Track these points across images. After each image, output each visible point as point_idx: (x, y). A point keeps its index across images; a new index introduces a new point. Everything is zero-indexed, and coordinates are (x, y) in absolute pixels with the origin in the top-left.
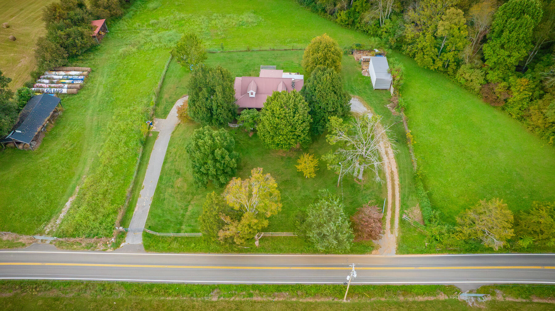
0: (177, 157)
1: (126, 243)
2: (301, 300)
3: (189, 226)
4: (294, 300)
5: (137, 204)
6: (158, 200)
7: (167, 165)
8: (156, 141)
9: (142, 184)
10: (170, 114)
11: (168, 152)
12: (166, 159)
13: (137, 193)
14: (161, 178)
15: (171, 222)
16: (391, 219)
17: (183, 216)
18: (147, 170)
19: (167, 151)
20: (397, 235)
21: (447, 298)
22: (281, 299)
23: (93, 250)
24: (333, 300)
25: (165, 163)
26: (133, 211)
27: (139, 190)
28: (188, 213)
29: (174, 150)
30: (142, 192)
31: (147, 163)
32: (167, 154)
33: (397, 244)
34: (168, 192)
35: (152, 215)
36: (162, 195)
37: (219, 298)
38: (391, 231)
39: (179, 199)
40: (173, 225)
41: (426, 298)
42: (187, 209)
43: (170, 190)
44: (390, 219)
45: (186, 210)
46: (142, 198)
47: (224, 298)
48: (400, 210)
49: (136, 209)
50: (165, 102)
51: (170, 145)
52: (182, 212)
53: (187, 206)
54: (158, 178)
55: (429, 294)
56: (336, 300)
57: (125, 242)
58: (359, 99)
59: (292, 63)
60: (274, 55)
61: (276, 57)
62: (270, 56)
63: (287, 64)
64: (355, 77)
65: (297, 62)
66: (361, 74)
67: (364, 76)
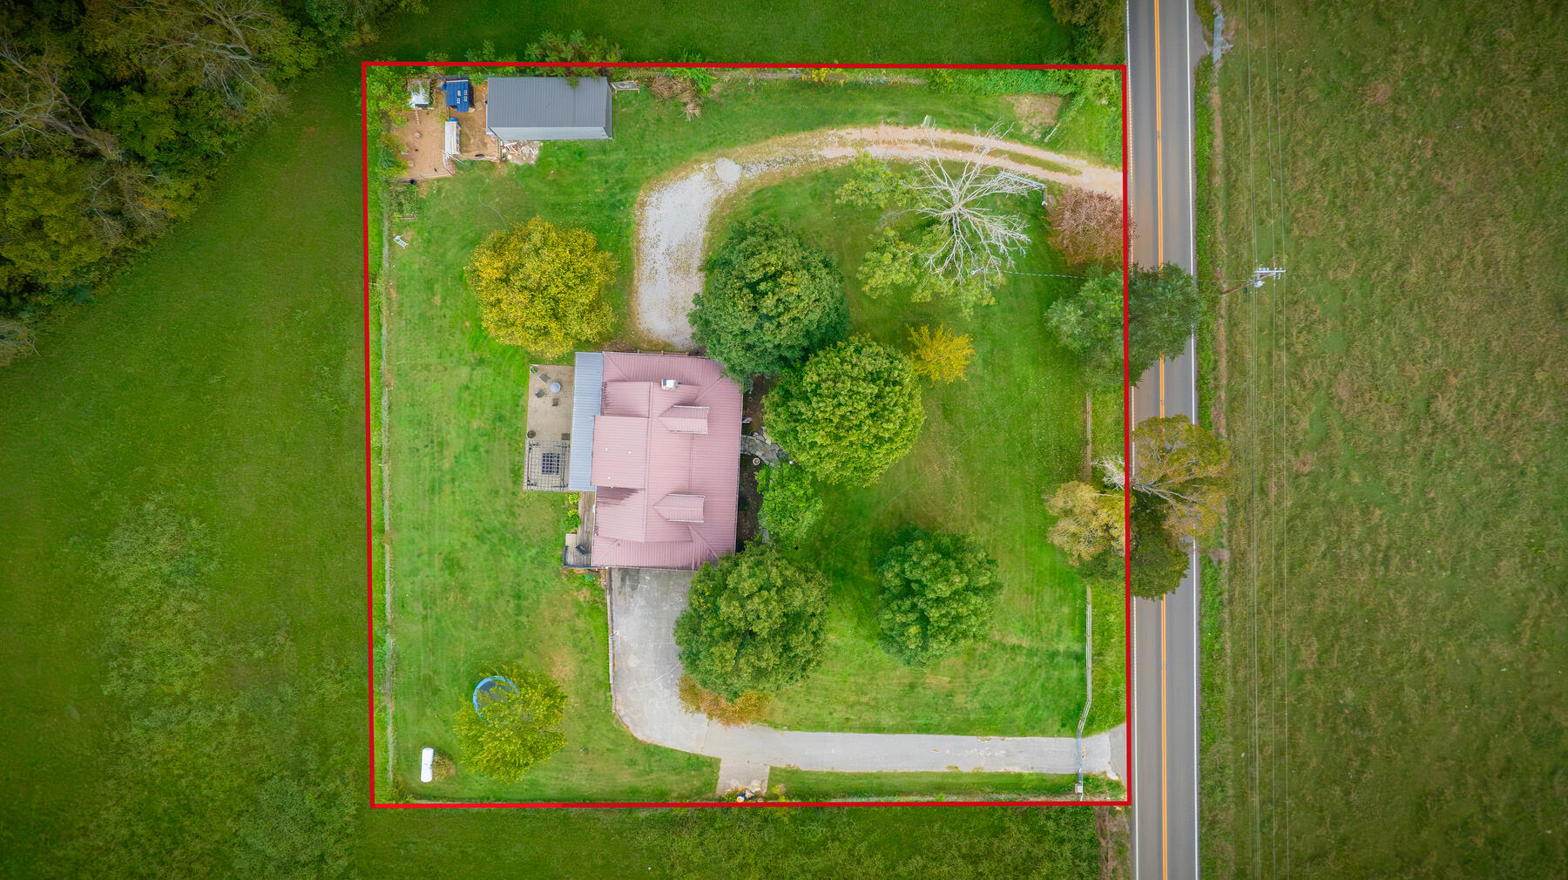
0: (864, 699)
1: (1108, 768)
2: (1224, 382)
3: (1059, 633)
4: (1223, 395)
5: (1002, 770)
6: (989, 723)
7: (886, 720)
8: (803, 769)
9: (943, 775)
10: (698, 751)
11: (845, 726)
12: (866, 729)
13: (968, 780)
14: (926, 729)
15: (1049, 679)
16: (1044, 168)
17: (1031, 653)
18: (899, 771)
19: (841, 729)
20: (1085, 162)
21: (1216, 89)
22: (1223, 422)
23: (1130, 837)
24: (1222, 317)
25: (878, 729)
26: (1020, 776)
27: (960, 775)
28: (1026, 643)
29: (840, 713)
30: (966, 768)
31: (878, 776)
32: (852, 729)
33: (1104, 166)
34: (966, 703)
35: (1032, 727)
36: (972, 717)
37: (1223, 547)
38: (1075, 174)
39: (984, 671)
40: (1056, 673)
41: (1218, 131)
42: (1013, 648)
43: (960, 700)
44: (1046, 171)
45: (1015, 649)
46: (982, 763)
47: (1222, 537)
48: (1023, 142)
49: (1017, 770)
50: (654, 776)
51: (821, 726)
52: (1021, 659)
53: (1004, 647)
54: (924, 737)
55: (1210, 121)
56: (1223, 312)
57: (1105, 773)
58: (652, 189)
59: (467, 388)
60: (418, 450)
61: (432, 442)
62: (426, 462)
63: (472, 404)
64: (546, 189)
65: (464, 372)
66: (530, 167)
67: (539, 159)
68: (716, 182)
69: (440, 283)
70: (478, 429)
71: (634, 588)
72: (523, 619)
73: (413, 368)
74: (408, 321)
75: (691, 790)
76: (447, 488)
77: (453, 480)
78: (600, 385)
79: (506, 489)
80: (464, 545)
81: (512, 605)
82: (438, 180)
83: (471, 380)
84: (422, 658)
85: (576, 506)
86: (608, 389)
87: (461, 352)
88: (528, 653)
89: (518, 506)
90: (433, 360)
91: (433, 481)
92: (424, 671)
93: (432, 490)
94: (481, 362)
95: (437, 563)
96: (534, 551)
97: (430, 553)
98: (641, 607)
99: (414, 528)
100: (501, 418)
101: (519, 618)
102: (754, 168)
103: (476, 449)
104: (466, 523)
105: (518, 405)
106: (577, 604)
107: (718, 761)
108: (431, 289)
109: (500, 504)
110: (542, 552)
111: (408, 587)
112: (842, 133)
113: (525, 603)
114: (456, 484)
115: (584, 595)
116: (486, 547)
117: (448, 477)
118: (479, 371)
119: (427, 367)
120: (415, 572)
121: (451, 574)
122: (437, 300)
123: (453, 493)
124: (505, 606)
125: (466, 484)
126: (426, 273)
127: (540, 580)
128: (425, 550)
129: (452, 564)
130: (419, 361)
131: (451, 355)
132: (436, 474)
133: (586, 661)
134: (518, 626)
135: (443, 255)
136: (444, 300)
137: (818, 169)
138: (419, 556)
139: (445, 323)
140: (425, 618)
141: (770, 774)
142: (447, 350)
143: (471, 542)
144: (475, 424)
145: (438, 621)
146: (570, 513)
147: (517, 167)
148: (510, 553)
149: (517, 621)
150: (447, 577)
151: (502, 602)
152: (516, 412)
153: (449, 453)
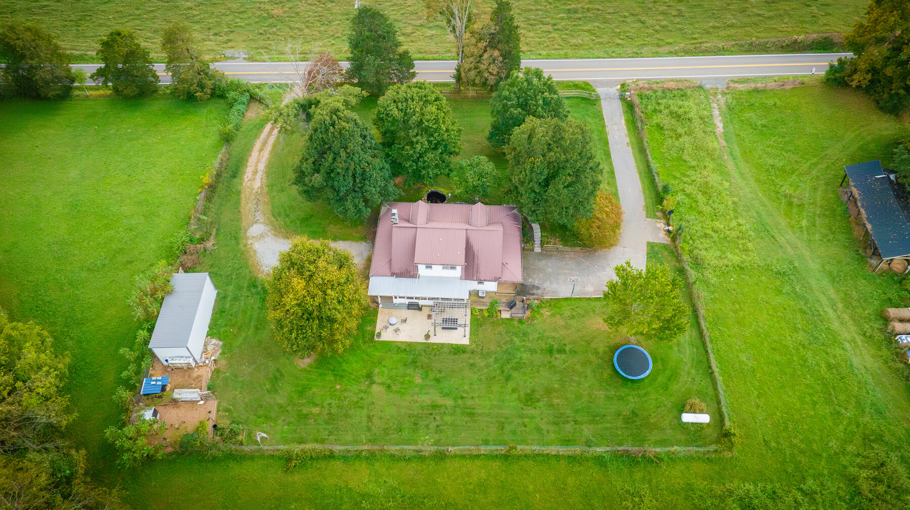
5: (625, 127)
8: (643, 204)
23: (649, 80)
54: (612, 155)
58: (259, 270)
59: (389, 387)
60: (437, 426)
61: (431, 414)
62: (448, 419)
63: (403, 383)
64: (243, 335)
65: (375, 388)
66: (224, 345)
67: (220, 339)
68: (262, 236)
69: (303, 408)
70: (422, 379)
71: (538, 288)
72: (567, 349)
73: (369, 429)
74: (331, 433)
75: (672, 256)
76: (470, 403)
77: (462, 398)
78: (393, 279)
79: (470, 358)
80: (514, 391)
81: (558, 356)
82: (218, 411)
83: (382, 384)
84: (609, 425)
85: (481, 310)
86: (396, 271)
87: (361, 391)
88: (593, 346)
89: (482, 350)
90: (364, 412)
91: (463, 414)
92: (620, 423)
93: (471, 415)
94: (369, 376)
95: (531, 412)
96: (515, 339)
97: (522, 417)
98: (551, 284)
99: (502, 429)
100: (414, 362)
101: (567, 351)
102: (258, 218)
103: (438, 381)
104: (496, 388)
105: (405, 349)
106: (553, 315)
107: (648, 243)
108: (306, 417)
109: (480, 363)
110: (516, 334)
111: (553, 436)
112: (246, 180)
113: (556, 347)
114: (465, 395)
115: (546, 312)
116: (515, 374)
117: (460, 402)
118: (376, 378)
119: (369, 418)
120: (539, 430)
121: (538, 401)
122: (316, 410)
123: (473, 398)
124: (559, 360)
125: (466, 387)
126: (292, 420)
127: (538, 336)
128: (520, 420)
129: (529, 399)
130: (365, 423)
131: (362, 399)
132: (458, 411)
133: (594, 311)
134: (573, 352)
135: (280, 406)
136: (316, 405)
137: (266, 189)
138: (525, 426)
139: (334, 402)
140: (576, 422)
141: (650, 218)
142: (357, 402)
143: (511, 385)
144: (418, 380)
145: (577, 411)
146: (486, 314)
147: (223, 353)
148: (518, 357)
149: (570, 351)
150: (541, 404)
151: (556, 363)
152: (410, 351)
153: (440, 401)
